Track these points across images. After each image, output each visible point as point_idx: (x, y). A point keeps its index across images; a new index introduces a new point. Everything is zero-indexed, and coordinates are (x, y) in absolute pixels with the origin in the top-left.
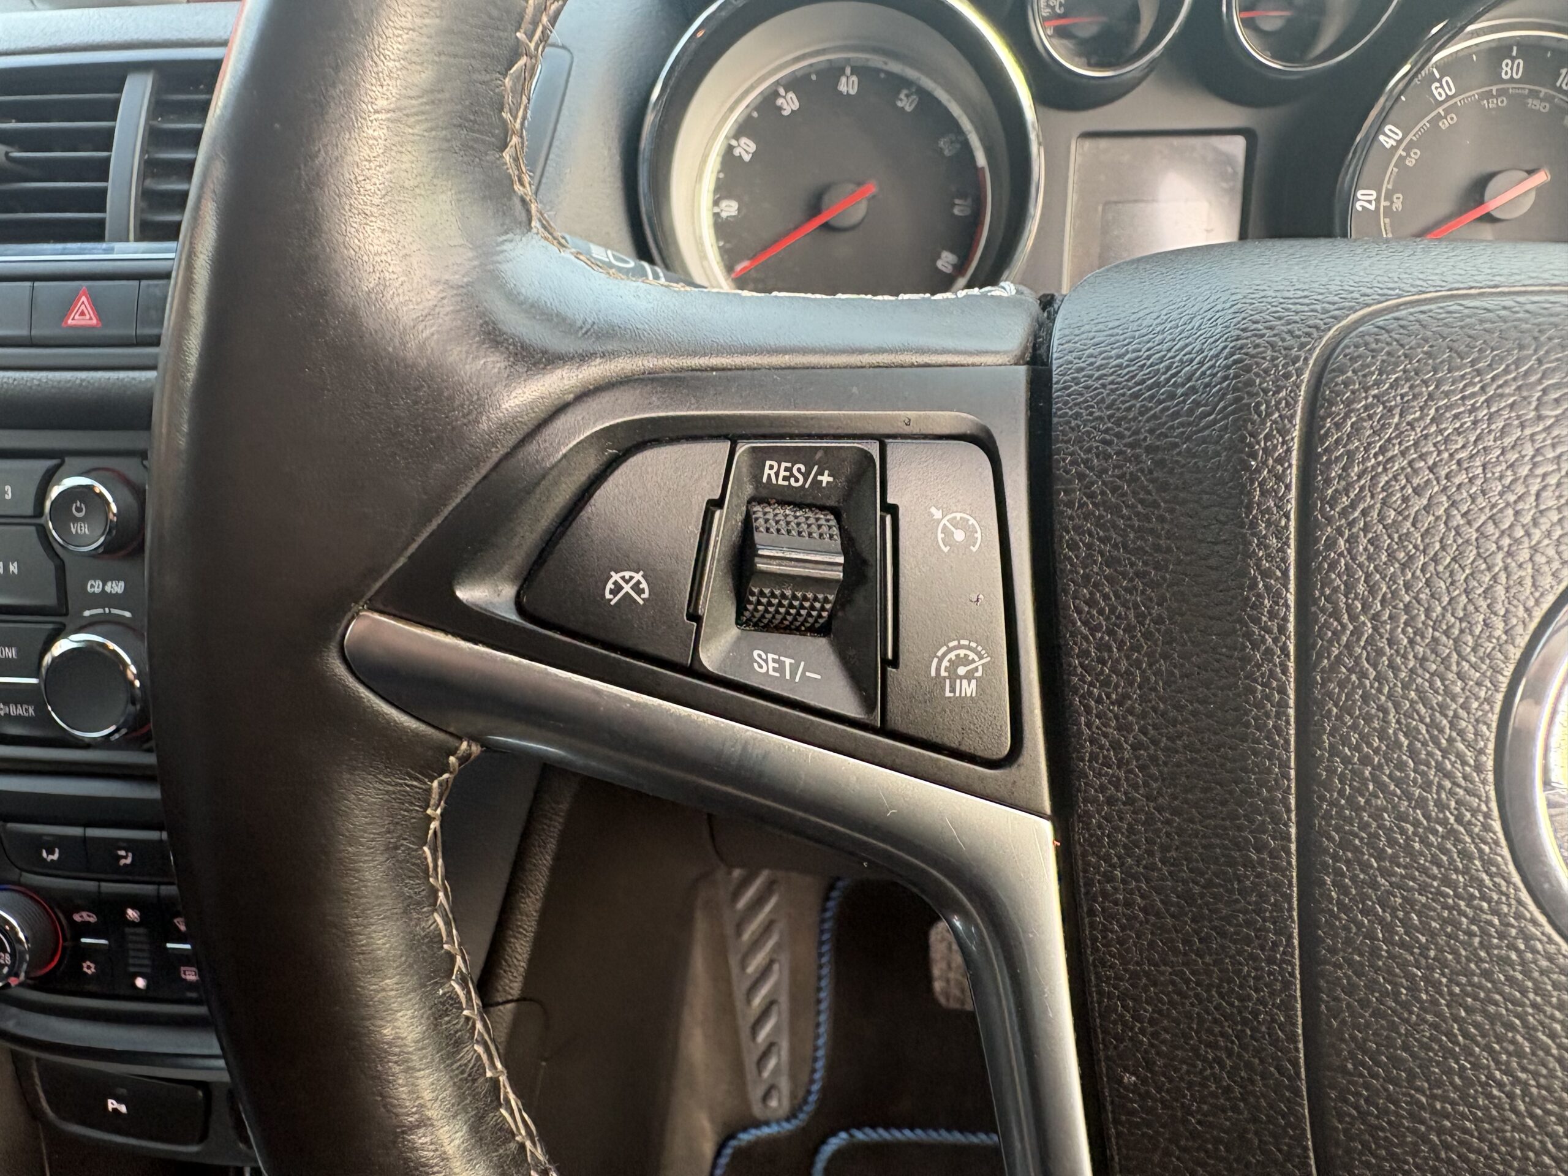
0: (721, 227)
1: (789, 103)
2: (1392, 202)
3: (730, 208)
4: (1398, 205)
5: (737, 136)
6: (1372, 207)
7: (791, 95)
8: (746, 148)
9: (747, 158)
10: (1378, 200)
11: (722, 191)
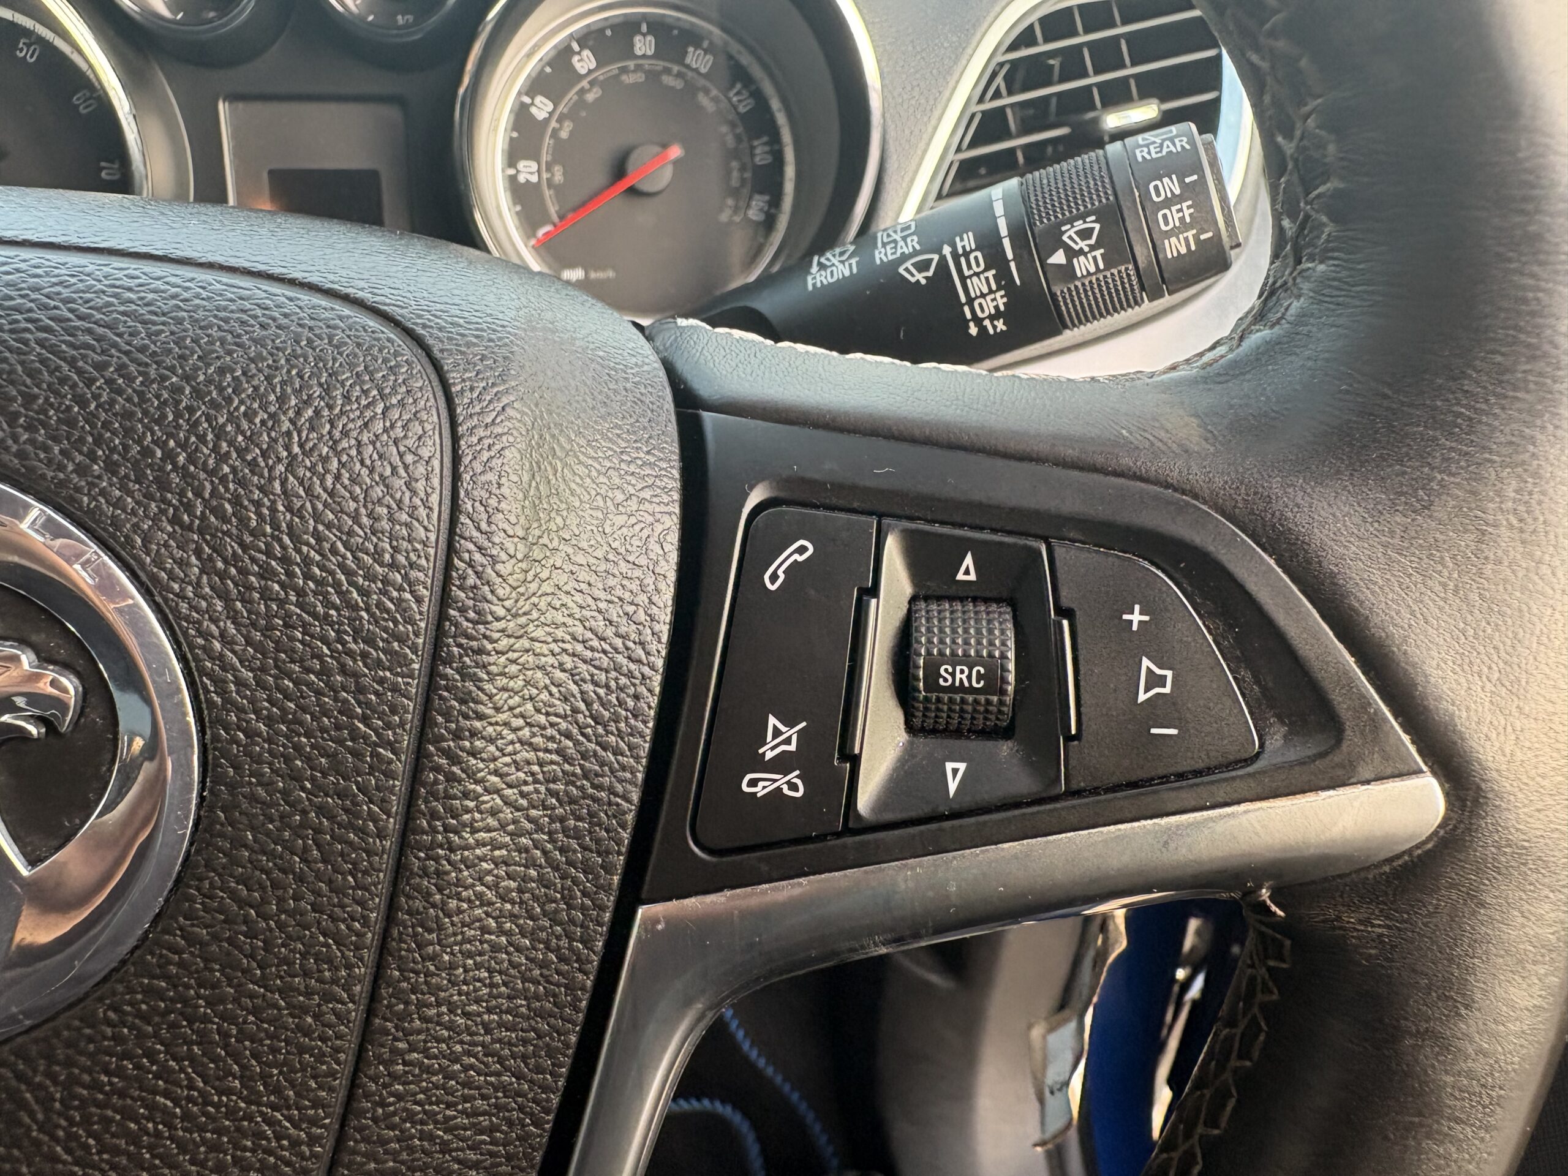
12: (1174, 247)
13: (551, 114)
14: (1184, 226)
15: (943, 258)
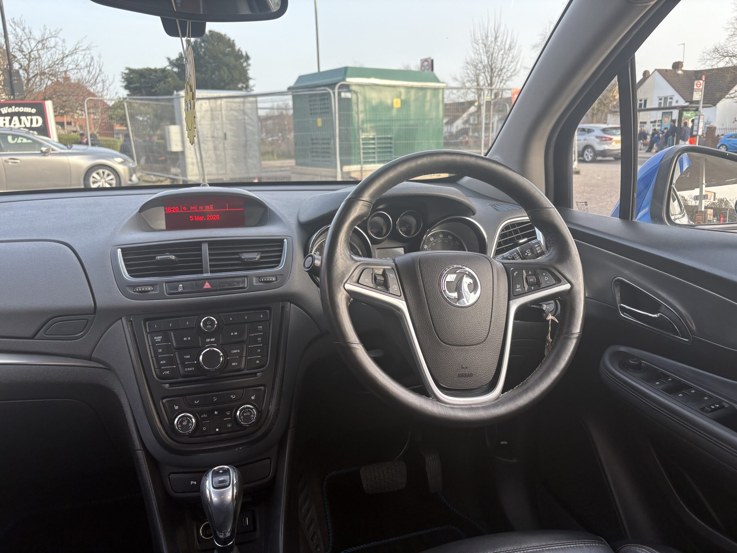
12: (539, 252)
13: (427, 248)
14: (539, 249)
15: (513, 256)
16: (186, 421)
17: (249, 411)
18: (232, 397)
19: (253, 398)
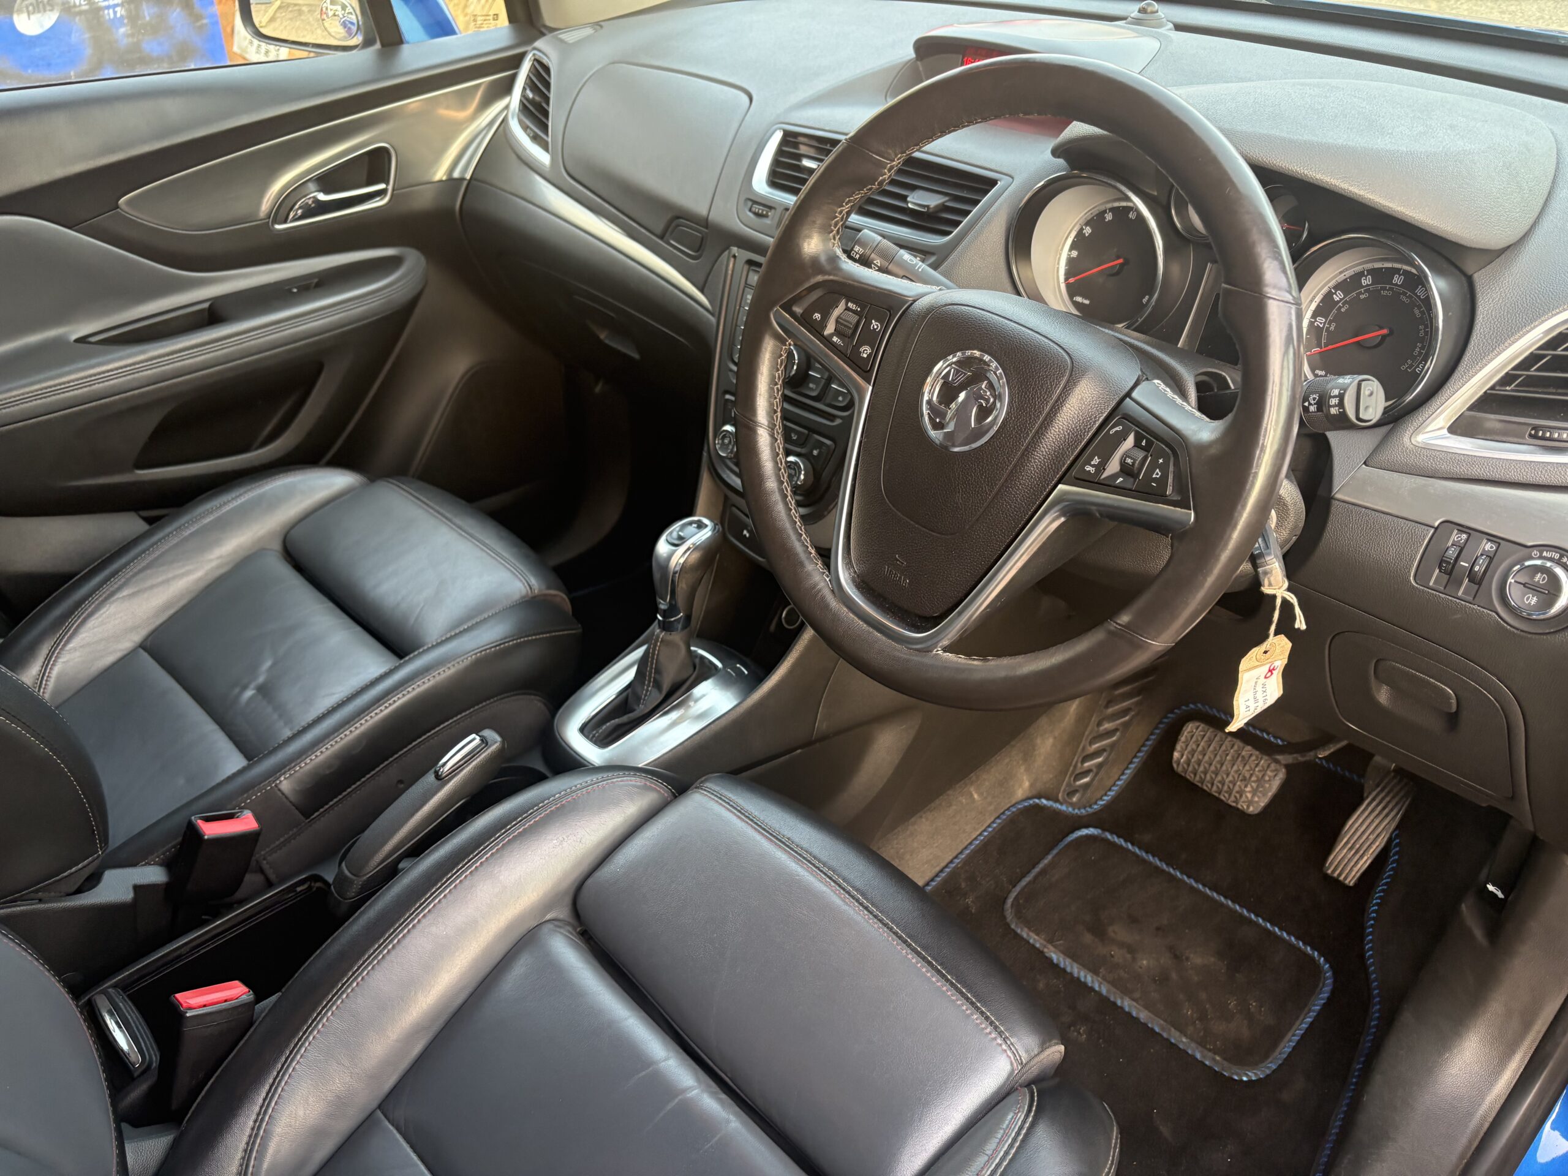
0: (1070, 261)
1: (1109, 217)
2: (1330, 326)
3: (1075, 254)
4: (1332, 328)
5: (1087, 224)
6: (1321, 326)
7: (1111, 213)
8: (1088, 231)
9: (1087, 235)
10: (1325, 323)
11: (1072, 248)
13: (1341, 299)
16: (728, 439)
17: (794, 469)
18: (793, 435)
19: (815, 452)
